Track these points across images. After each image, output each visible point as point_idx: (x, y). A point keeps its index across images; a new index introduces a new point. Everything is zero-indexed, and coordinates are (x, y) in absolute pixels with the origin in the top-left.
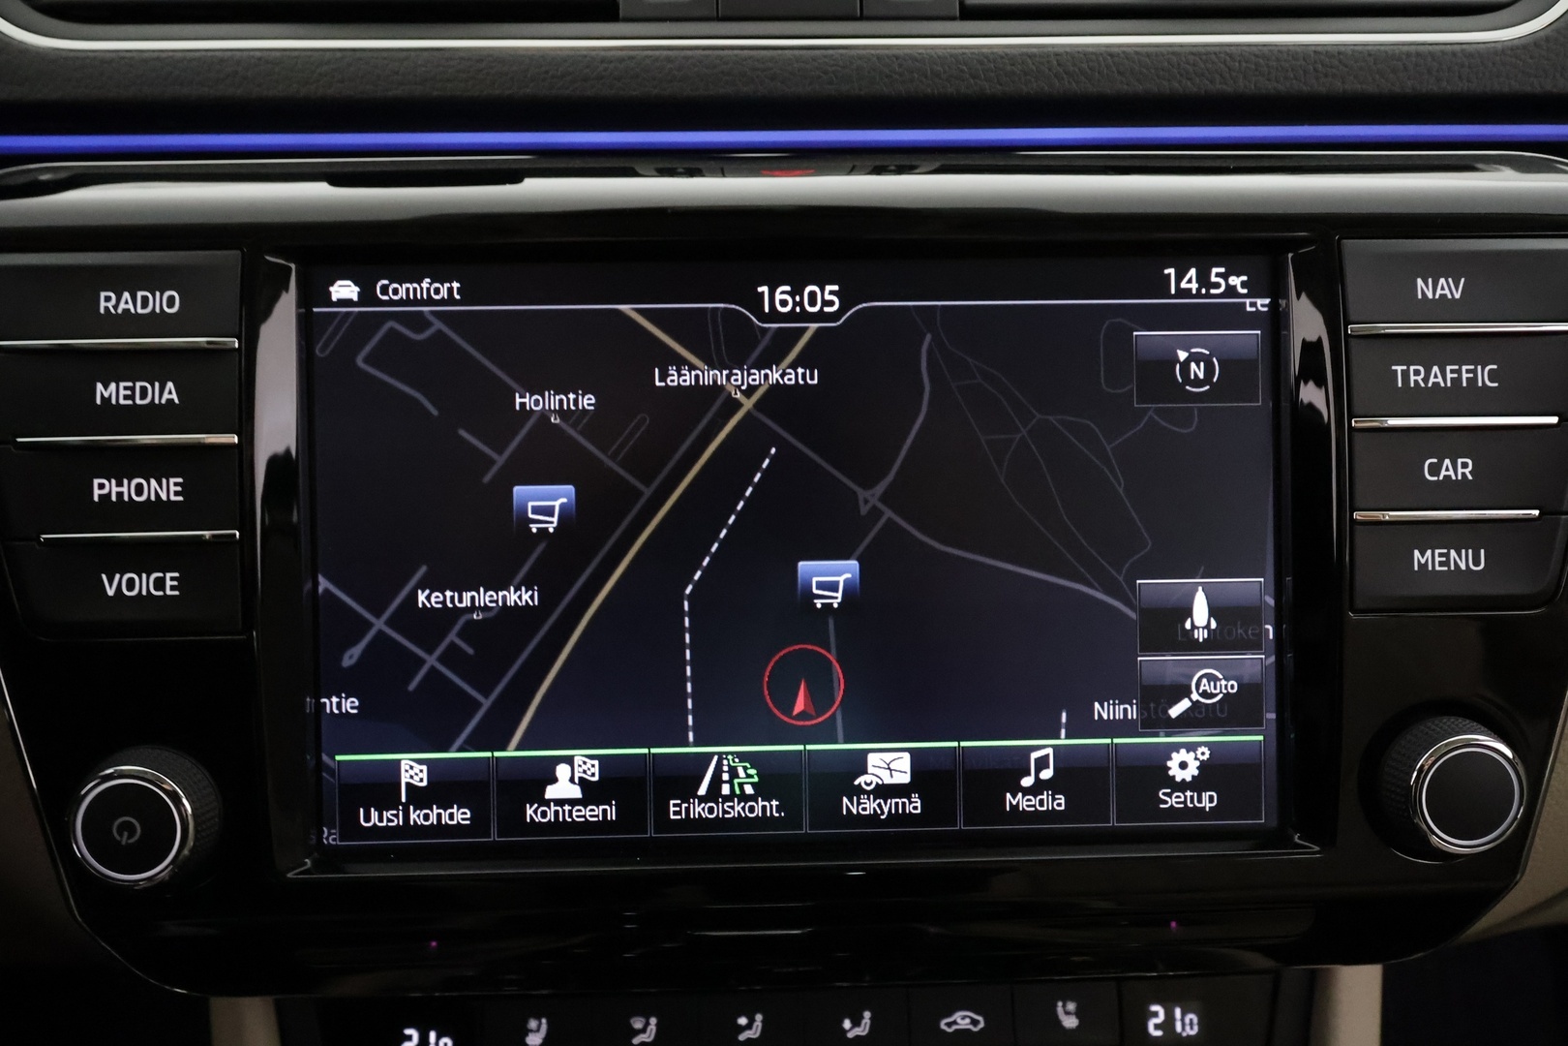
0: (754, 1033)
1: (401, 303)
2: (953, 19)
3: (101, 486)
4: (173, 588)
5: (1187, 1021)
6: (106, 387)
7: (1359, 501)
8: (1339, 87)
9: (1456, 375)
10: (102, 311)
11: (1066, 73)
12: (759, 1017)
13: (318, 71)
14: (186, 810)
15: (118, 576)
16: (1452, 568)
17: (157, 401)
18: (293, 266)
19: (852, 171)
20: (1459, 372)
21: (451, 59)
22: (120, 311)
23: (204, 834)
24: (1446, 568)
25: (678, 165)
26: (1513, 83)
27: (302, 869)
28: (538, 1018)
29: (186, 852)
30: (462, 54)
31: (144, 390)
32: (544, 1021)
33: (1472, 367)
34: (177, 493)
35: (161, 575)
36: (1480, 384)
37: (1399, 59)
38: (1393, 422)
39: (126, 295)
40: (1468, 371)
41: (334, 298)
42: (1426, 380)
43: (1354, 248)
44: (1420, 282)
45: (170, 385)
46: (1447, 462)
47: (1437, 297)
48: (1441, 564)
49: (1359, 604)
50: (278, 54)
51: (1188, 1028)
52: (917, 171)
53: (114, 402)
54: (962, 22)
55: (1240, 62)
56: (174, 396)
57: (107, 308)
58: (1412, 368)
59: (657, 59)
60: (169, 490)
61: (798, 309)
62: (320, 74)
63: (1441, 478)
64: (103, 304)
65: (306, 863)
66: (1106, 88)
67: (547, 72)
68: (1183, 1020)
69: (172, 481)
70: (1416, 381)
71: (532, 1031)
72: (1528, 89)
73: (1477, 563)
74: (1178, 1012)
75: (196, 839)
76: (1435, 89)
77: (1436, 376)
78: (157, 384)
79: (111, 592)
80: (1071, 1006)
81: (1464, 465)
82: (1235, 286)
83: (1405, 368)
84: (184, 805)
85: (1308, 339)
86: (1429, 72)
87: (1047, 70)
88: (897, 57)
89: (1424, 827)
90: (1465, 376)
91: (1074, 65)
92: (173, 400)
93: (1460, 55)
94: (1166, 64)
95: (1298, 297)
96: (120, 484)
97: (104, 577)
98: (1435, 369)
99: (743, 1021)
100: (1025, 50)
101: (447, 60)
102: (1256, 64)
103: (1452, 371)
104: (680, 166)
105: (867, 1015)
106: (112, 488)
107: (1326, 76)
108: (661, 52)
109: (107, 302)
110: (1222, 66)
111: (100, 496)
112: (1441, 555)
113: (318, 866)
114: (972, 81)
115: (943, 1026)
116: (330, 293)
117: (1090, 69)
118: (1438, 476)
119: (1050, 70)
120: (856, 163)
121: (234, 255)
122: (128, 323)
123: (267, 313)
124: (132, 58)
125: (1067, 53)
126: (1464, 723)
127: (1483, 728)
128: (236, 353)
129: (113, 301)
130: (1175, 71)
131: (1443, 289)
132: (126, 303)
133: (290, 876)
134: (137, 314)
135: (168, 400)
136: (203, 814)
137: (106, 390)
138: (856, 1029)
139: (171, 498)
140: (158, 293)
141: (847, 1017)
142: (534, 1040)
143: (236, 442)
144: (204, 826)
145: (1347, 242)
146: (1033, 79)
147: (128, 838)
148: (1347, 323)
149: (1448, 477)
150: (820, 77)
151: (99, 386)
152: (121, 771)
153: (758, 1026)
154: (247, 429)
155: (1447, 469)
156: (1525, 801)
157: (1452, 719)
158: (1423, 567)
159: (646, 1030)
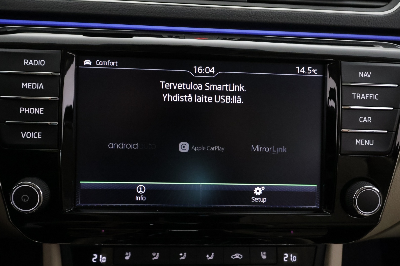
0: (184, 258)
1: (102, 66)
2: (245, 2)
3: (22, 109)
4: (40, 136)
5: (294, 258)
7: (343, 127)
8: (341, 24)
11: (273, 17)
12: (185, 254)
13: (83, 6)
14: (41, 194)
15: (25, 133)
17: (38, 88)
18: (75, 55)
19: (217, 39)
20: (369, 95)
22: (29, 65)
23: (45, 200)
24: (364, 144)
25: (173, 35)
26: (384, 25)
27: (70, 210)
28: (128, 252)
29: (40, 205)
31: (34, 85)
32: (130, 253)
33: (372, 94)
34: (42, 112)
35: (37, 133)
36: (374, 99)
37: (356, 18)
38: (352, 107)
39: (31, 61)
40: (371, 95)
41: (85, 64)
42: (361, 97)
43: (344, 63)
44: (360, 73)
45: (41, 84)
46: (365, 118)
47: (364, 77)
48: (363, 143)
49: (342, 152)
52: (234, 40)
53: (26, 88)
54: (248, 3)
55: (317, 17)
56: (42, 87)
57: (26, 64)
58: (357, 94)
60: (40, 111)
61: (204, 73)
63: (363, 122)
64: (25, 63)
66: (283, 21)
67: (142, 10)
68: (292, 257)
69: (41, 109)
70: (358, 97)
71: (126, 255)
73: (371, 143)
74: (291, 255)
75: (43, 202)
76: (365, 25)
77: (363, 96)
78: (38, 84)
79: (23, 137)
80: (265, 253)
81: (369, 119)
82: (314, 72)
83: (355, 94)
84: (40, 193)
85: (331, 87)
86: (364, 21)
88: (231, 11)
89: (356, 209)
90: (370, 97)
91: (275, 15)
94: (298, 16)
95: (330, 78)
96: (27, 109)
97: (22, 133)
98: (363, 94)
99: (181, 254)
100: (263, 11)
103: (367, 95)
105: (213, 254)
106: (25, 110)
107: (338, 21)
108: (171, 6)
109: (26, 62)
110: (312, 17)
111: (22, 112)
112: (363, 141)
113: (74, 210)
114: (250, 18)
115: (232, 257)
116: (84, 63)
117: (280, 16)
119: (269, 16)
120: (219, 37)
121: (60, 52)
122: (31, 68)
125: (274, 12)
126: (366, 183)
127: (371, 184)
128: (59, 77)
129: (27, 62)
130: (301, 18)
131: (366, 75)
132: (31, 63)
133: (67, 212)
134: (33, 65)
135: (41, 88)
136: (45, 195)
137: (25, 85)
138: (210, 257)
139: (41, 113)
140: (39, 61)
141: (208, 254)
142: (127, 258)
143: (58, 99)
144: (45, 198)
145: (342, 62)
146: (265, 18)
147: (26, 200)
148: (342, 82)
149: (365, 122)
150: (211, 15)
151: (23, 84)
152: (24, 183)
153: (185, 256)
154: (61, 97)
155: (365, 120)
156: (382, 203)
157: (363, 182)
158: (358, 144)
159: (156, 256)
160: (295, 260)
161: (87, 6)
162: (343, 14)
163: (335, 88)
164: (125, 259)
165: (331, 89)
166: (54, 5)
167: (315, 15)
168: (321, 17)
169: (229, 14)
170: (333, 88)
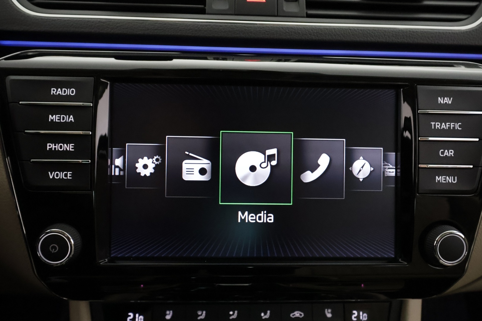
0: (234, 317)
2: (304, 17)
3: (50, 146)
4: (70, 177)
5: (364, 315)
7: (421, 162)
8: (416, 41)
10: (52, 94)
11: (337, 34)
12: (236, 312)
13: (117, 25)
15: (53, 173)
16: (447, 182)
17: (67, 121)
18: (109, 82)
19: (271, 60)
20: (450, 125)
21: (156, 23)
22: (57, 94)
23: (76, 250)
26: (466, 42)
27: (104, 262)
28: (170, 310)
29: (71, 256)
30: (159, 22)
31: (63, 118)
33: (454, 123)
34: (72, 148)
35: (66, 172)
36: (456, 129)
37: (434, 34)
38: (431, 139)
39: (59, 89)
40: (453, 125)
42: (441, 127)
43: (420, 88)
44: (439, 98)
45: (71, 116)
46: (446, 151)
47: (444, 103)
48: (444, 181)
49: (420, 192)
50: (105, 20)
52: (290, 61)
53: (54, 121)
54: (307, 18)
55: (387, 33)
56: (73, 120)
57: (53, 93)
58: (437, 123)
59: (217, 26)
60: (70, 147)
63: (444, 155)
64: (52, 92)
65: (106, 260)
66: (349, 39)
67: (184, 28)
68: (362, 316)
69: (71, 145)
70: (438, 127)
72: (471, 44)
73: (454, 180)
74: (361, 313)
75: (74, 252)
77: (443, 126)
78: (67, 116)
79: (51, 177)
80: (330, 311)
81: (451, 152)
83: (435, 123)
84: (71, 242)
85: (406, 116)
86: (442, 38)
87: (331, 33)
88: (288, 28)
89: (438, 258)
90: (452, 126)
91: (339, 32)
92: (72, 121)
93: (451, 33)
94: (366, 33)
95: (404, 103)
96: (55, 145)
97: (49, 173)
98: (443, 124)
99: (231, 313)
100: (325, 27)
103: (448, 125)
105: (269, 312)
106: (53, 146)
107: (412, 38)
108: (218, 24)
109: (53, 91)
110: (382, 34)
111: (49, 148)
112: (444, 178)
113: (109, 262)
114: (309, 35)
117: (344, 33)
119: (332, 33)
120: (273, 58)
121: (92, 79)
122: (60, 98)
123: (101, 96)
124: (61, 20)
125: (337, 29)
126: (449, 227)
127: (455, 229)
128: (91, 108)
129: (55, 91)
130: (369, 35)
131: (446, 101)
132: (59, 92)
133: (101, 264)
134: (62, 95)
135: (70, 120)
136: (77, 244)
137: (52, 117)
139: (71, 150)
140: (69, 89)
141: (262, 312)
143: (91, 133)
144: (77, 248)
145: (418, 86)
146: (327, 36)
147: (55, 251)
148: (418, 110)
149: (446, 155)
150: (265, 33)
151: (50, 116)
152: (52, 230)
153: (235, 315)
154: (94, 130)
155: (446, 153)
156: (467, 250)
157: (446, 226)
158: (439, 181)
159: (202, 315)
160: (365, 318)
161: (122, 26)
162: (418, 29)
163: (410, 117)
164: (166, 319)
165: (406, 118)
167: (385, 31)
168: (392, 34)
169: (285, 32)
170: (408, 117)
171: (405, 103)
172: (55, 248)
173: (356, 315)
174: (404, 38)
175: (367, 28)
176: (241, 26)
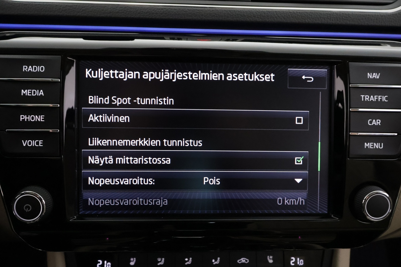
0: (189, 263)
2: (249, 1)
3: (23, 117)
4: (41, 144)
5: (301, 261)
6: (24, 91)
7: (351, 130)
9: (377, 98)
10: (24, 71)
11: (278, 17)
12: (191, 259)
13: (82, 9)
14: (43, 203)
15: (26, 141)
16: (375, 148)
17: (38, 95)
18: (75, 60)
19: (221, 40)
20: (378, 97)
22: (28, 71)
23: (48, 209)
25: (175, 37)
26: (393, 23)
27: (73, 219)
28: (133, 258)
29: (43, 214)
31: (34, 92)
32: (135, 259)
33: (381, 96)
34: (43, 119)
35: (38, 141)
36: (383, 101)
38: (360, 110)
39: (30, 67)
40: (380, 97)
42: (369, 99)
43: (352, 65)
44: (368, 74)
45: (41, 91)
46: (374, 120)
47: (373, 78)
48: (372, 147)
49: (350, 156)
50: (71, 4)
51: (301, 263)
52: (237, 41)
53: (26, 95)
54: (251, 2)
55: (323, 15)
56: (43, 94)
57: (25, 70)
58: (366, 96)
59: (172, 9)
60: (40, 118)
62: (83, 10)
64: (24, 69)
65: (75, 217)
67: (143, 11)
68: (299, 261)
69: (41, 116)
70: (367, 99)
71: (131, 261)
72: (397, 25)
73: (381, 146)
74: (298, 259)
75: (46, 211)
77: (372, 98)
78: (38, 90)
79: (24, 145)
80: (271, 257)
81: (379, 121)
83: (364, 96)
84: (43, 201)
85: (339, 90)
86: (371, 20)
87: (273, 16)
89: (366, 214)
90: (379, 98)
93: (379, 15)
94: (304, 15)
95: (337, 77)
96: (27, 117)
97: (23, 141)
98: (372, 96)
99: (186, 259)
100: (268, 10)
101: (116, 7)
102: (327, 16)
103: (376, 97)
104: (176, 37)
105: (219, 258)
106: (25, 118)
107: (345, 20)
109: (25, 68)
110: (318, 16)
111: (22, 119)
112: (372, 144)
113: (78, 218)
114: (254, 18)
115: (238, 261)
117: (285, 16)
118: (372, 124)
119: (274, 15)
120: (222, 38)
121: (59, 57)
122: (31, 74)
123: (67, 72)
125: (279, 11)
126: (376, 188)
127: (382, 189)
128: (59, 83)
129: (27, 68)
130: (307, 17)
131: (374, 76)
132: (30, 69)
133: (70, 220)
134: (33, 72)
135: (41, 95)
136: (48, 204)
137: (24, 92)
138: (216, 262)
139: (41, 121)
140: (39, 67)
141: (213, 259)
142: (132, 263)
143: (59, 106)
144: (48, 207)
145: (350, 63)
146: (269, 18)
147: (28, 210)
148: (350, 84)
149: (374, 124)
150: (215, 15)
151: (23, 91)
152: (26, 192)
153: (190, 261)
154: (62, 103)
155: (374, 122)
156: (392, 208)
157: (373, 186)
158: (367, 147)
159: (161, 261)
160: (302, 263)
161: (87, 9)
162: (350, 12)
163: (342, 91)
164: (130, 265)
165: (339, 92)
166: (53, 8)
167: (321, 14)
169: (232, 15)
170: (341, 91)
171: (339, 77)
172: (29, 208)
173: (294, 261)
174: (337, 20)
175: (305, 11)
176: (193, 9)
